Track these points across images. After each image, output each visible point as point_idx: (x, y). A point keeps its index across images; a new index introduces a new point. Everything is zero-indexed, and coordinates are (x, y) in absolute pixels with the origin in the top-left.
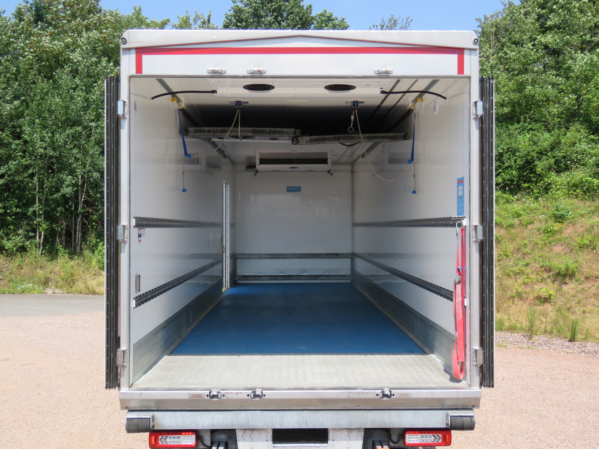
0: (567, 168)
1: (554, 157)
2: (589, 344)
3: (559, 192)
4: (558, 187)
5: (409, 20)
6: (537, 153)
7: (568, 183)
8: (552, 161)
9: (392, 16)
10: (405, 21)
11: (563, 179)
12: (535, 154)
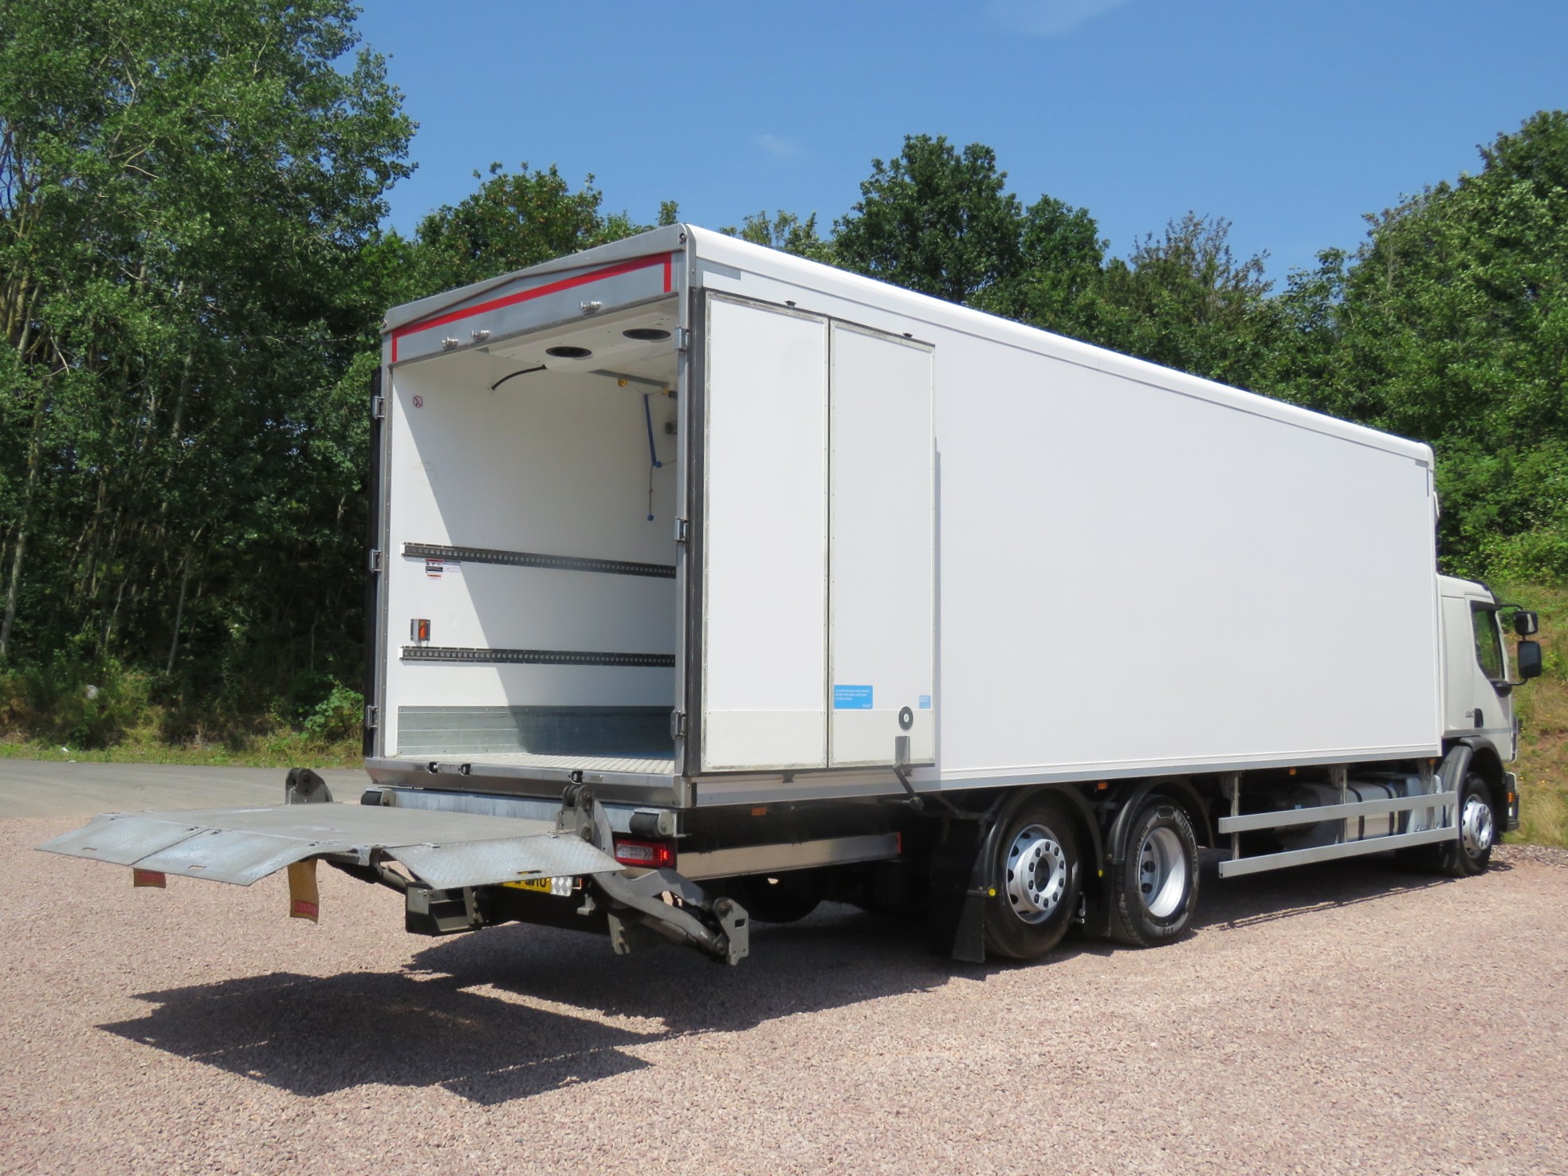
0: (1526, 526)
1: (1497, 503)
2: (1531, 848)
3: (1506, 572)
4: (1504, 562)
5: (1224, 224)
6: (1465, 495)
7: (1525, 555)
8: (1494, 509)
9: (1191, 212)
10: (1215, 226)
11: (1516, 546)
12: (1460, 498)
